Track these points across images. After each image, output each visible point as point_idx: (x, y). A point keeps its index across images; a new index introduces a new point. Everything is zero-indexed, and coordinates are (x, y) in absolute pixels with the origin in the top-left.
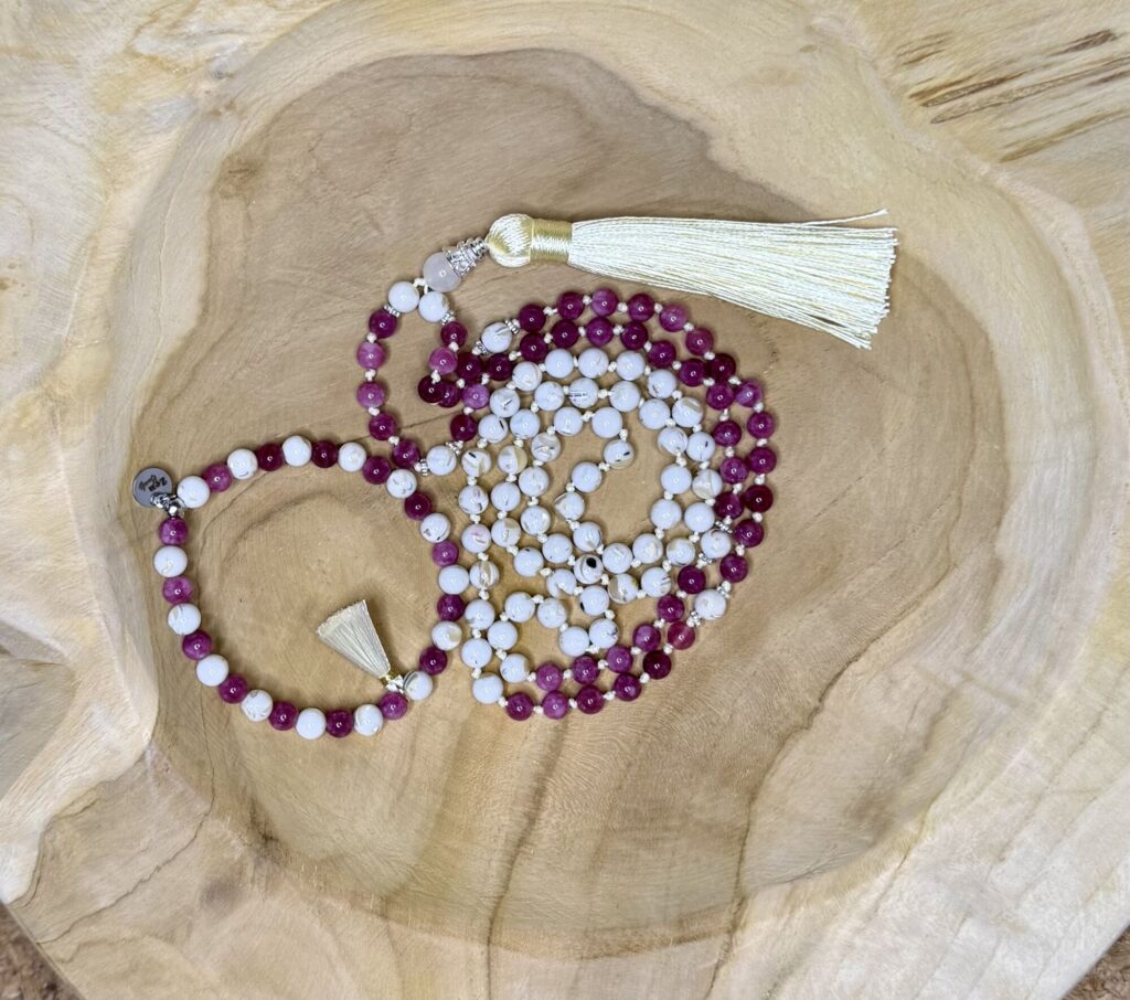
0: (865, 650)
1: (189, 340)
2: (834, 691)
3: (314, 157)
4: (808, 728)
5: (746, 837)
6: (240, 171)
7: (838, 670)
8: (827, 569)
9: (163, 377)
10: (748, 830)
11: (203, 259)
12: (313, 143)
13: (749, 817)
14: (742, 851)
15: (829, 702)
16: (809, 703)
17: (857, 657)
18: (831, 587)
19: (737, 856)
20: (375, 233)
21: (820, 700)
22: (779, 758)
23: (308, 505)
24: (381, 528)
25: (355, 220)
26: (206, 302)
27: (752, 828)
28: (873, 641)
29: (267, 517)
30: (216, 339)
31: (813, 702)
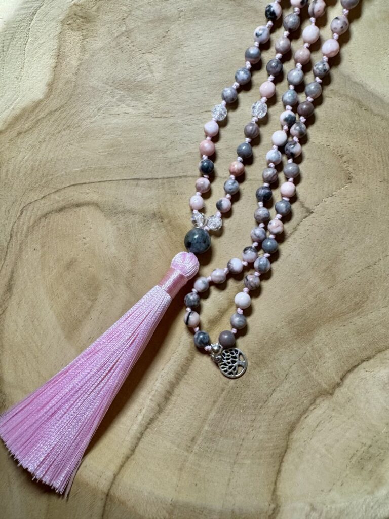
0: (374, 356)
1: (37, 105)
2: (351, 376)
3: (125, 24)
4: (332, 394)
5: (283, 456)
6: (82, 17)
7: (356, 364)
8: (358, 304)
9: (17, 119)
10: (286, 451)
11: (53, 62)
12: (126, 15)
13: (287, 442)
14: (280, 466)
15: (347, 381)
16: (334, 379)
17: (368, 359)
18: (358, 314)
19: (277, 468)
20: (150, 75)
21: (342, 379)
22: (312, 408)
23: (85, 209)
24: (119, 229)
25: (142, 65)
26: (51, 86)
27: (289, 450)
28: (380, 351)
29: (61, 210)
30: (54, 109)
31: (338, 379)
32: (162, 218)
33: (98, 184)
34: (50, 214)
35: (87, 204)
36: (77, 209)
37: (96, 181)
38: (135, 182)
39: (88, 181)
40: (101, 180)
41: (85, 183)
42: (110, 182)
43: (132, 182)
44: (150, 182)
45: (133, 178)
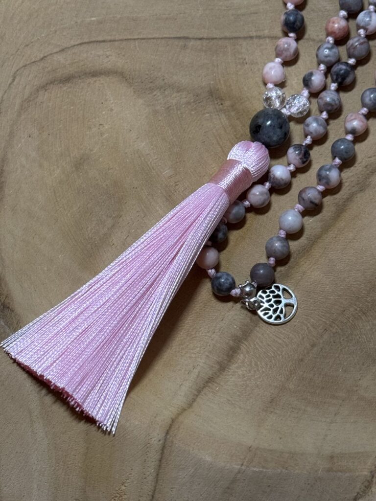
32: (222, 99)
33: (124, 43)
34: (52, 85)
36: (91, 80)
37: (121, 38)
38: (182, 43)
39: (109, 38)
40: (129, 37)
41: (104, 41)
42: (143, 41)
43: (176, 42)
44: (205, 43)
45: (178, 36)
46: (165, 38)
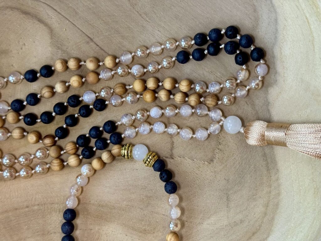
33: (64, 19)
34: (16, 10)
35: (46, 24)
36: (37, 22)
37: (64, 15)
38: (88, 40)
39: (59, 11)
40: (68, 18)
41: (55, 10)
42: (72, 25)
43: (86, 38)
44: (98, 48)
45: (89, 35)
46: (83, 31)
